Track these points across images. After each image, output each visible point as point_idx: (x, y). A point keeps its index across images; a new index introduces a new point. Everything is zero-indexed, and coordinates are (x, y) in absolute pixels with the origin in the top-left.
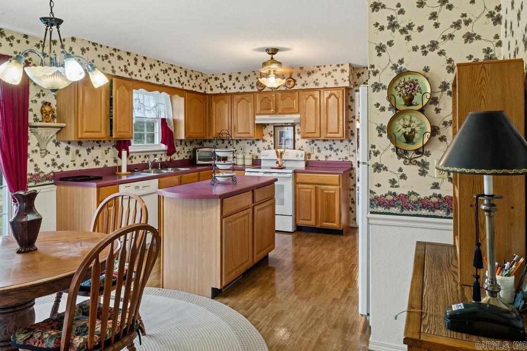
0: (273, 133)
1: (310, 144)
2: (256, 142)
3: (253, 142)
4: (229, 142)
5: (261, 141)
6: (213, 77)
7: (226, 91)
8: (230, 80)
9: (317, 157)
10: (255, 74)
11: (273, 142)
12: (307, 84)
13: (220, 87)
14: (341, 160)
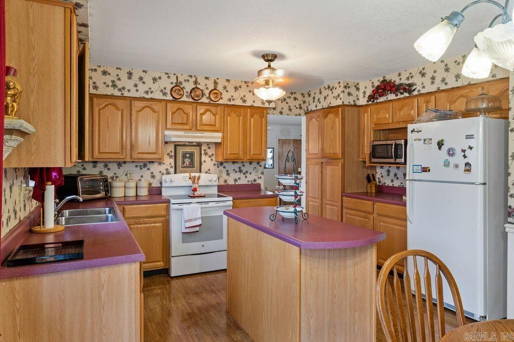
0: (173, 154)
1: (218, 167)
2: (149, 166)
3: (145, 165)
4: (106, 165)
5: (156, 164)
6: (100, 70)
7: (122, 94)
8: (130, 78)
9: (226, 181)
10: (169, 77)
11: (173, 164)
12: (233, 100)
13: (112, 86)
14: (250, 183)
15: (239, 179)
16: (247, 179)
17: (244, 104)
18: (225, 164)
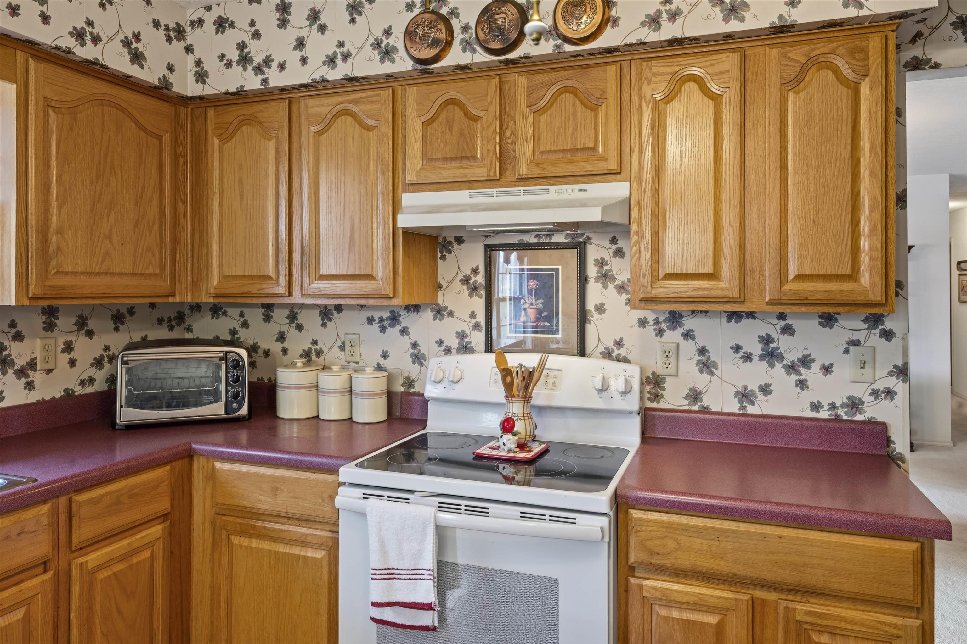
0: (480, 279)
1: (660, 332)
2: (406, 319)
3: (394, 319)
4: (293, 317)
5: (428, 315)
7: (265, 81)
8: (283, 23)
9: (695, 396)
11: (481, 318)
12: (672, 18)
13: (238, 63)
14: (824, 414)
15: (765, 389)
16: (808, 396)
17: (734, 26)
18: (689, 323)
